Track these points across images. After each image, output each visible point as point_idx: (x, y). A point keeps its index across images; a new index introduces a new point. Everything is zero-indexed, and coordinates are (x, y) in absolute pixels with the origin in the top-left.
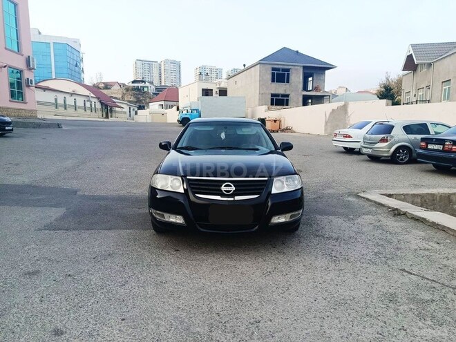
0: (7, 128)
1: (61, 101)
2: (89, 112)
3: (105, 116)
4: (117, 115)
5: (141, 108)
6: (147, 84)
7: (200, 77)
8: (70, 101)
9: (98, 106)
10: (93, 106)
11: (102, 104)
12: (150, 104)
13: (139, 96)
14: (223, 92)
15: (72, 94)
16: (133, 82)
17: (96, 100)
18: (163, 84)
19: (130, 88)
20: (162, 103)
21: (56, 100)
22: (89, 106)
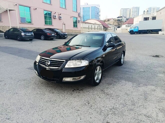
0: (65, 36)
1: (90, 27)
2: (99, 30)
3: (104, 31)
4: (109, 30)
5: (119, 27)
6: (123, 18)
7: (144, 13)
8: (93, 27)
9: (103, 27)
10: (101, 28)
11: (104, 27)
12: (122, 26)
13: (119, 22)
14: (154, 18)
15: (94, 24)
16: (118, 18)
17: (102, 26)
18: (131, 17)
19: (116, 20)
20: (127, 25)
21: (89, 26)
22: (99, 28)
